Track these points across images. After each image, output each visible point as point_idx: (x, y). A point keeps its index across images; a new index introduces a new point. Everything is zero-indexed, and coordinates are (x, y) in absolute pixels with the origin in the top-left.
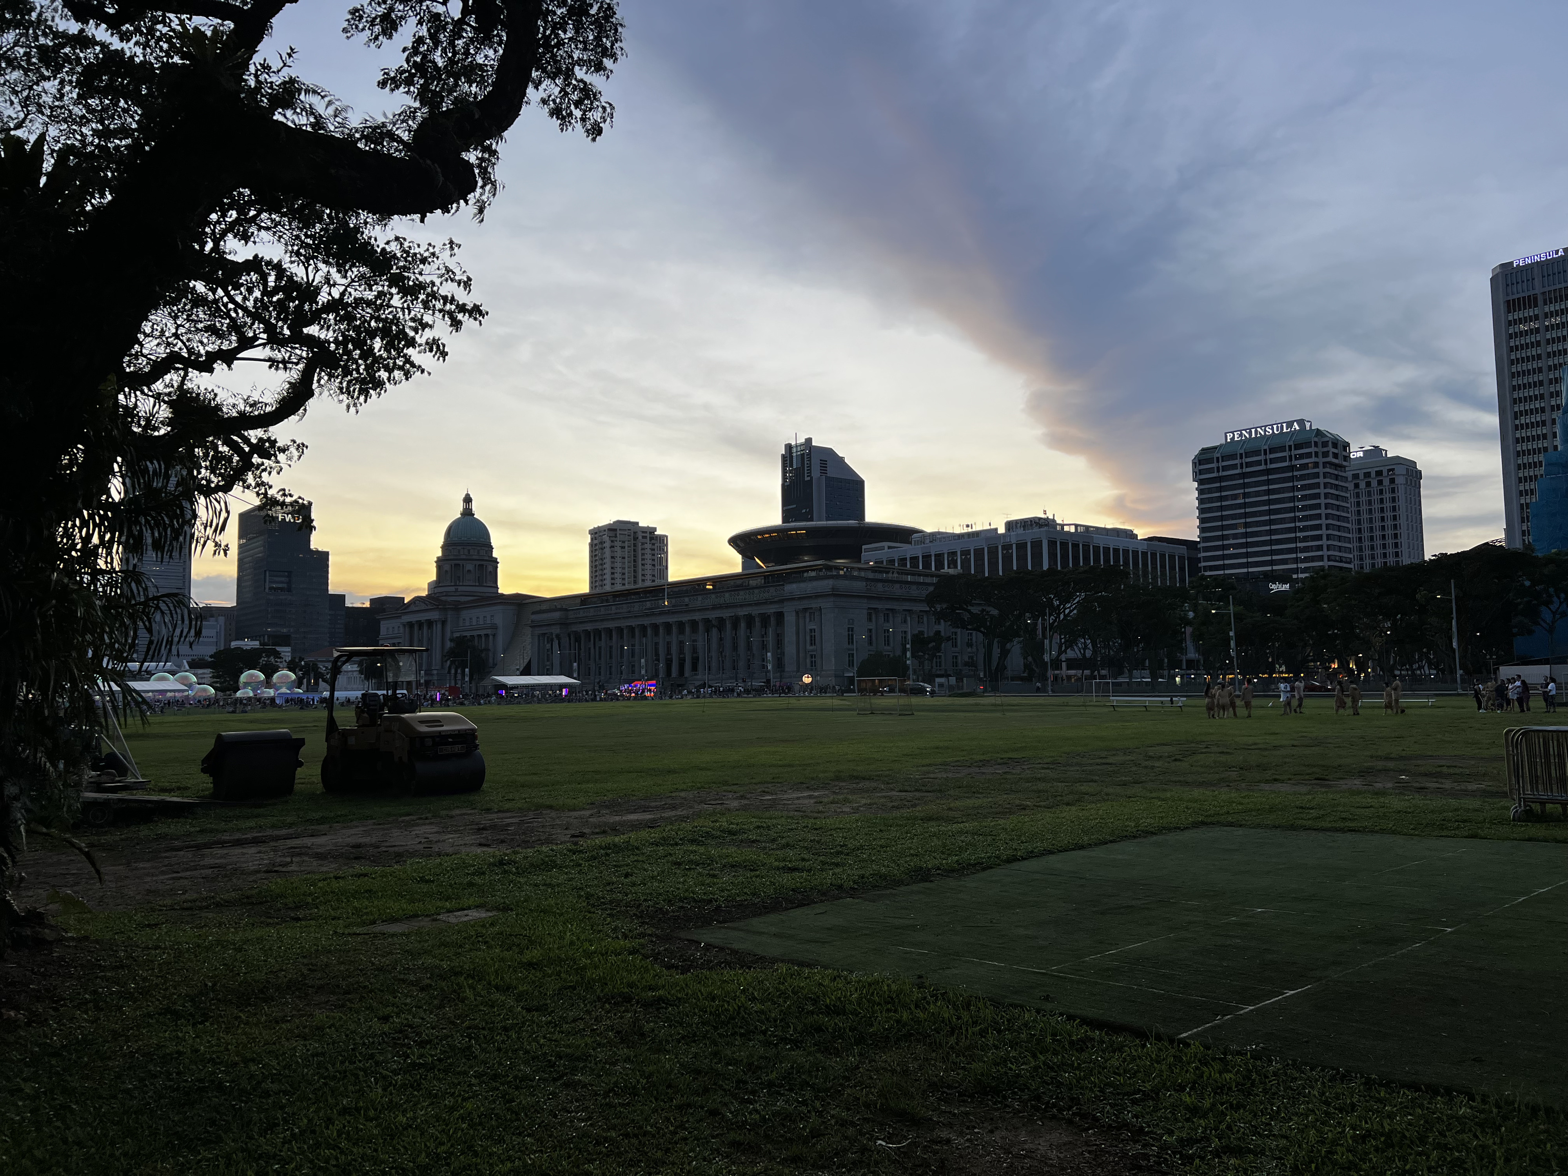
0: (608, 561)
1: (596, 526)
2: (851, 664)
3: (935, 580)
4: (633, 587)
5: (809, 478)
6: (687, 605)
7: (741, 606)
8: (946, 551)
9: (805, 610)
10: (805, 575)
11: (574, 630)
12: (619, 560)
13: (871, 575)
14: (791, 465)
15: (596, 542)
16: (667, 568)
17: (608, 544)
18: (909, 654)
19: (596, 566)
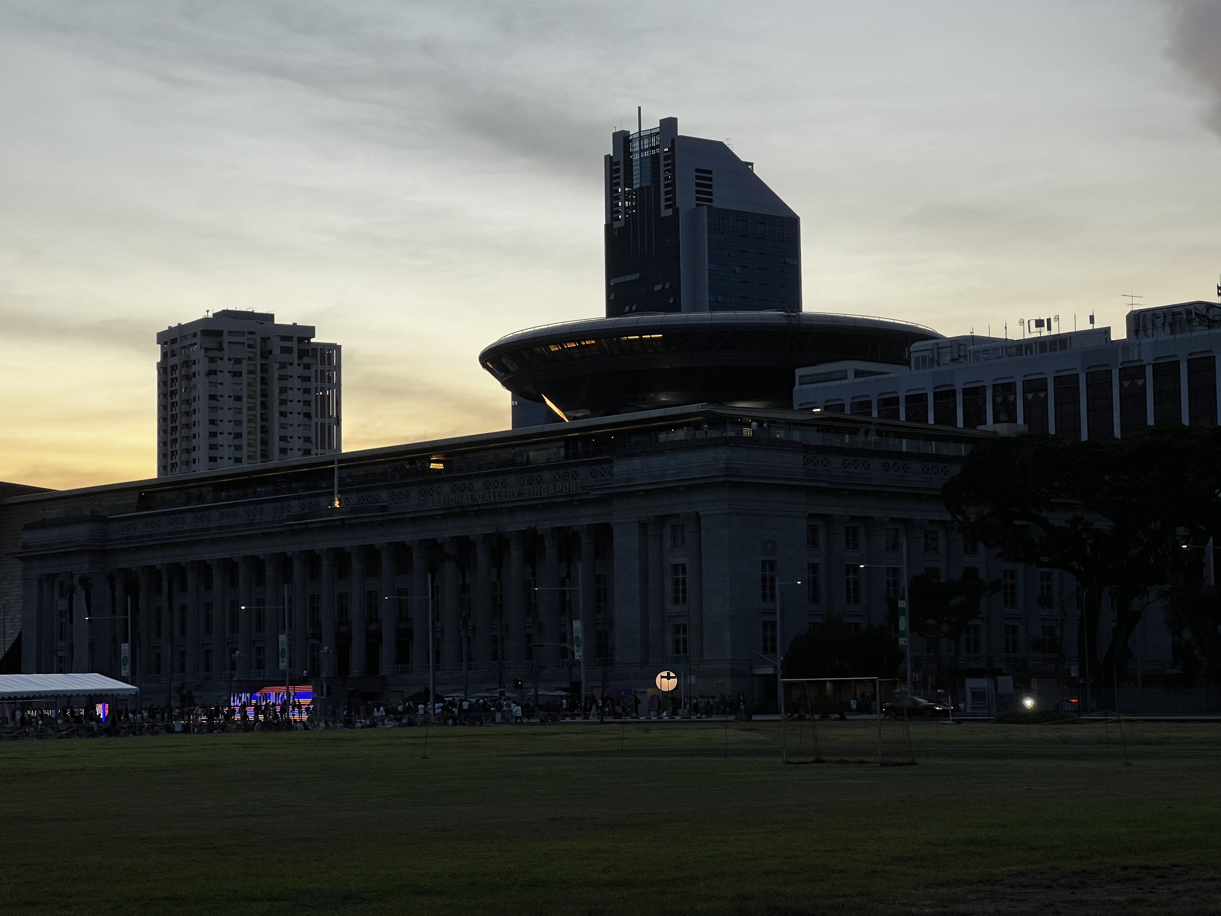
0: (202, 405)
1: (174, 325)
2: (769, 647)
3: (963, 449)
4: (259, 465)
5: (669, 212)
6: (384, 509)
7: (511, 510)
8: (989, 383)
9: (662, 519)
10: (662, 437)
11: (123, 565)
12: (227, 402)
13: (816, 438)
14: (629, 182)
15: (173, 361)
16: (338, 421)
17: (201, 367)
18: (903, 623)
19: (174, 418)
